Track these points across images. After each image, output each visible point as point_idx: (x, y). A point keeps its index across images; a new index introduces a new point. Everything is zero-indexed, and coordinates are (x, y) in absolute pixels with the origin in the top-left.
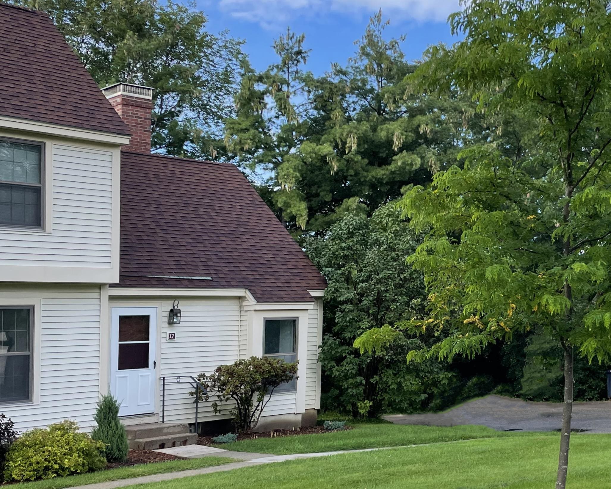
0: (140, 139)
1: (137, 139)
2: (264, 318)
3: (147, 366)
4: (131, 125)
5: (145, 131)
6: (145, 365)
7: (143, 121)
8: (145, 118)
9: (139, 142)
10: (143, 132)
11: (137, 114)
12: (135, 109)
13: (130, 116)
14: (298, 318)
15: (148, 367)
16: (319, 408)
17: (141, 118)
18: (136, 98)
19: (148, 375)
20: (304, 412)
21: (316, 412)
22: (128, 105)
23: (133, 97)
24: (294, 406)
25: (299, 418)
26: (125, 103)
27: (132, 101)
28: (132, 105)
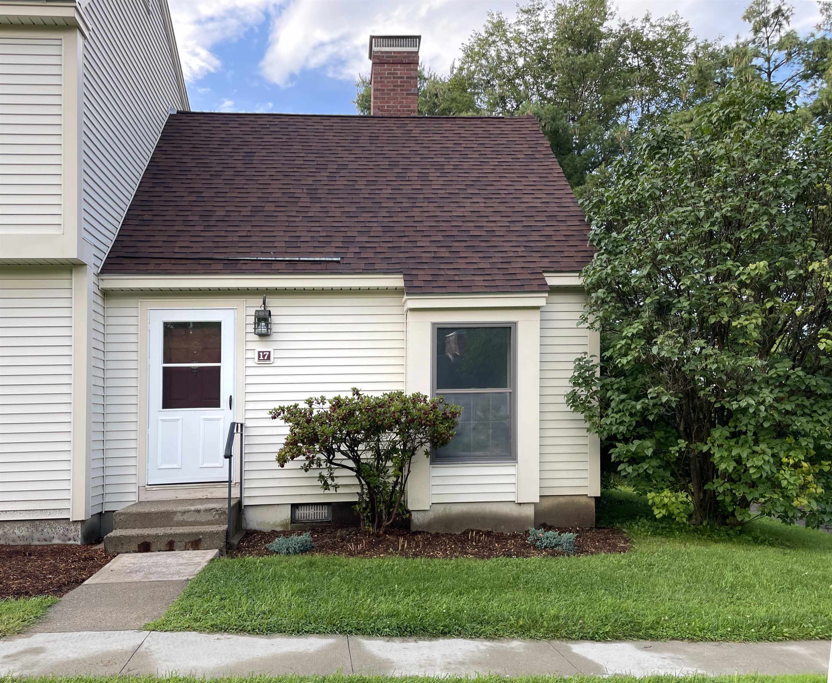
0: (401, 107)
1: (397, 107)
2: (434, 324)
3: (217, 404)
4: (388, 90)
5: (407, 94)
6: (214, 402)
7: (405, 82)
8: (407, 78)
9: (399, 111)
10: (405, 96)
11: (397, 74)
12: (393, 67)
13: (386, 78)
14: (515, 323)
15: (219, 406)
16: (599, 495)
17: (403, 78)
18: (395, 52)
19: (219, 419)
20: (537, 500)
21: (593, 503)
22: (382, 63)
23: (391, 52)
24: (512, 489)
25: (530, 512)
26: (378, 61)
27: (387, 57)
28: (388, 63)
